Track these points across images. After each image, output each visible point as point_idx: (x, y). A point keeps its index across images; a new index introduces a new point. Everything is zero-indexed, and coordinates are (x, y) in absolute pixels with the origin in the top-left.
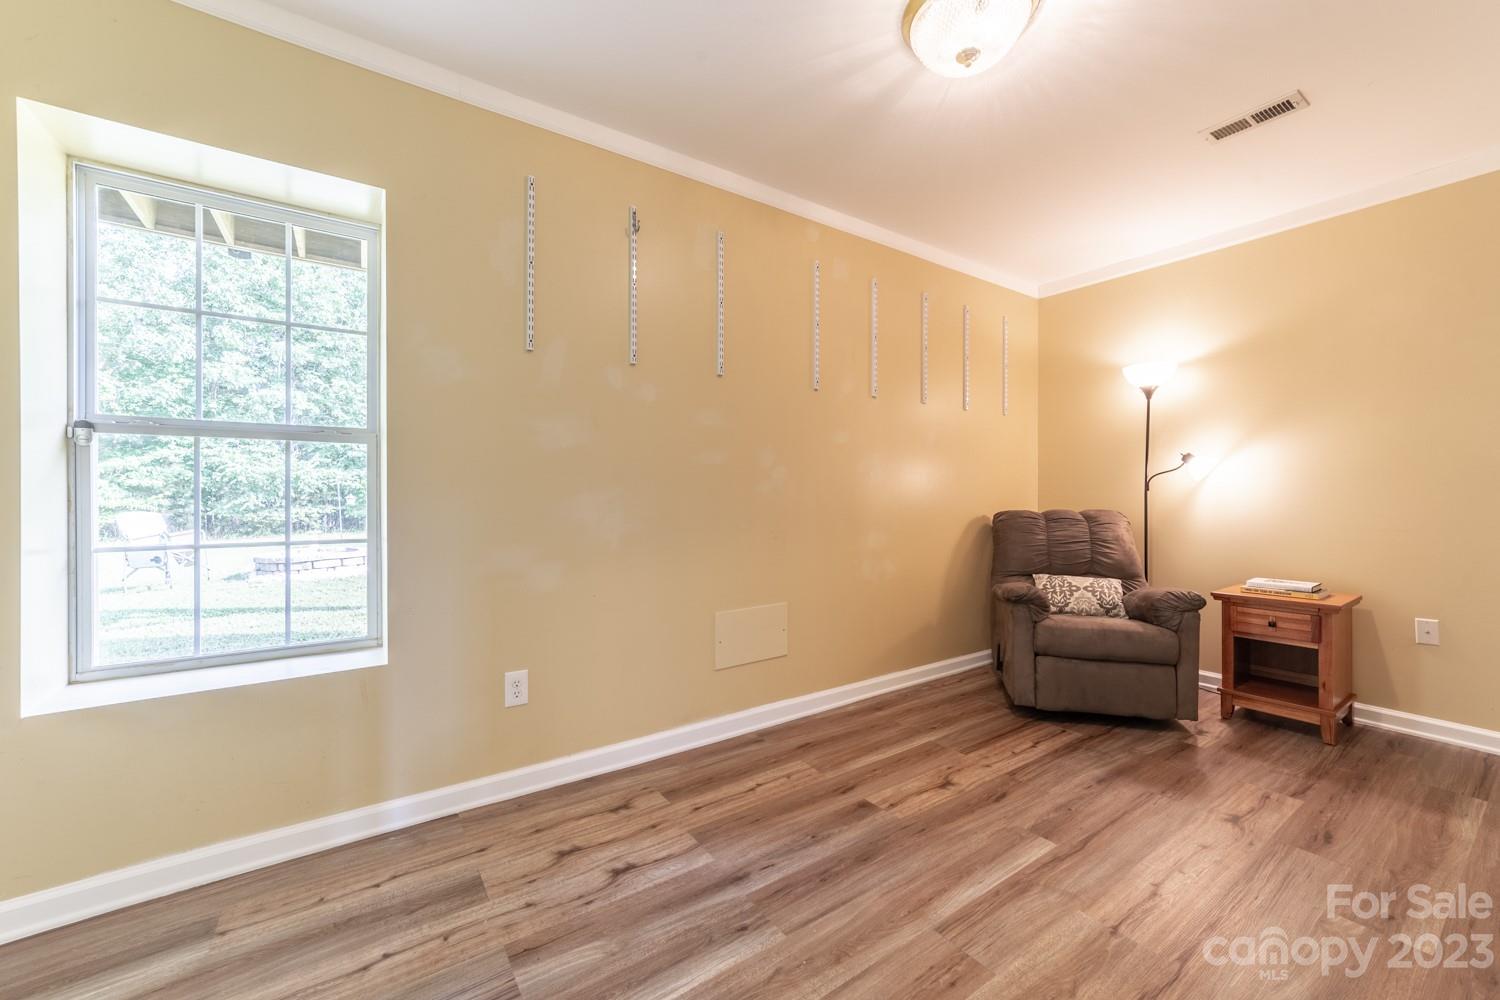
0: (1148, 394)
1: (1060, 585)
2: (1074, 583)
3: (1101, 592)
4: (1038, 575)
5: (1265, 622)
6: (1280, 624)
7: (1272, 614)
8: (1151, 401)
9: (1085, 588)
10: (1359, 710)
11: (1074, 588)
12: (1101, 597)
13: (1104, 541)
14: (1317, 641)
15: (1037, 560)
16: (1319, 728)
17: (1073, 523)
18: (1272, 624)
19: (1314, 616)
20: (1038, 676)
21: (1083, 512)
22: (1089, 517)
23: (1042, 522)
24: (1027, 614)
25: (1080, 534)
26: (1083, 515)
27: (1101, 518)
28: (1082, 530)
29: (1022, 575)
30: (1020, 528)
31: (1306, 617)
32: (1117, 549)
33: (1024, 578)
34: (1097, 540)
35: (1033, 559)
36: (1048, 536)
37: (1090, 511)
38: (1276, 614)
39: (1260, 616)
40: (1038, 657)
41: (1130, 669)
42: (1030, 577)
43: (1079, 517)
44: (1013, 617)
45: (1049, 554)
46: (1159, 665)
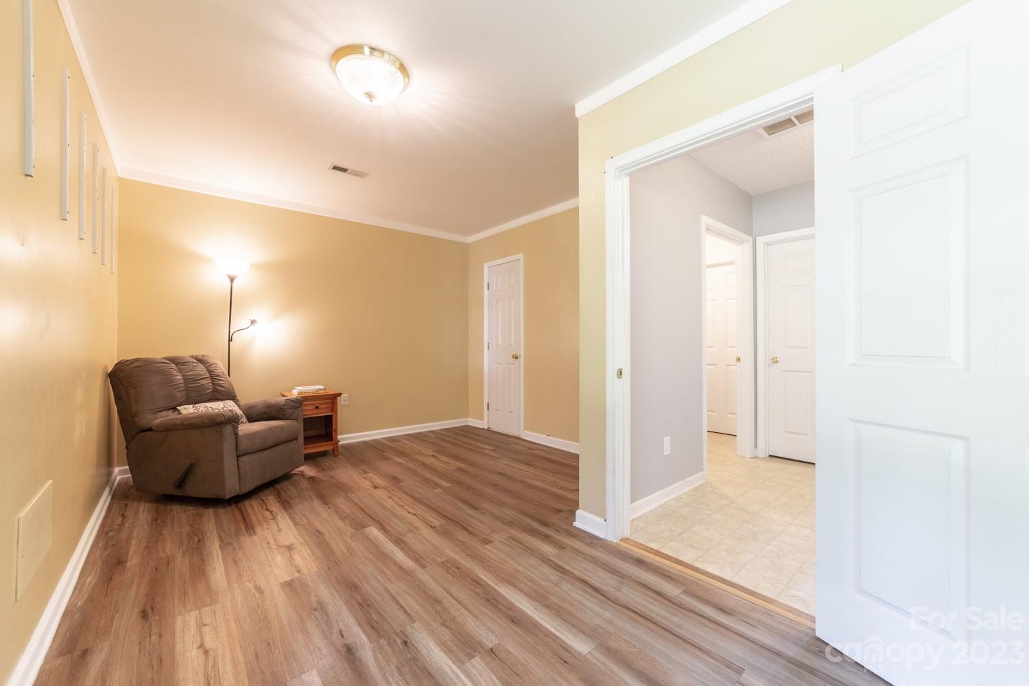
0: (232, 280)
1: (205, 411)
2: (214, 408)
3: (233, 409)
4: (183, 407)
5: (314, 407)
6: (320, 407)
7: (317, 403)
8: (233, 284)
10: (341, 438)
12: (234, 411)
13: (218, 376)
14: (332, 411)
15: (179, 395)
16: (333, 450)
17: (195, 365)
18: (317, 408)
19: (332, 399)
20: (241, 471)
21: (192, 357)
22: (200, 360)
23: (174, 366)
24: (232, 430)
25: (201, 373)
26: (195, 359)
27: (209, 361)
28: (201, 369)
29: (169, 410)
30: (160, 372)
31: (329, 401)
32: (225, 380)
33: (170, 411)
34: (213, 376)
35: (176, 395)
36: (183, 376)
37: (197, 356)
38: (318, 402)
39: (312, 404)
40: (239, 458)
41: (282, 448)
42: (174, 409)
43: (195, 361)
44: (222, 435)
45: (187, 390)
46: (292, 440)
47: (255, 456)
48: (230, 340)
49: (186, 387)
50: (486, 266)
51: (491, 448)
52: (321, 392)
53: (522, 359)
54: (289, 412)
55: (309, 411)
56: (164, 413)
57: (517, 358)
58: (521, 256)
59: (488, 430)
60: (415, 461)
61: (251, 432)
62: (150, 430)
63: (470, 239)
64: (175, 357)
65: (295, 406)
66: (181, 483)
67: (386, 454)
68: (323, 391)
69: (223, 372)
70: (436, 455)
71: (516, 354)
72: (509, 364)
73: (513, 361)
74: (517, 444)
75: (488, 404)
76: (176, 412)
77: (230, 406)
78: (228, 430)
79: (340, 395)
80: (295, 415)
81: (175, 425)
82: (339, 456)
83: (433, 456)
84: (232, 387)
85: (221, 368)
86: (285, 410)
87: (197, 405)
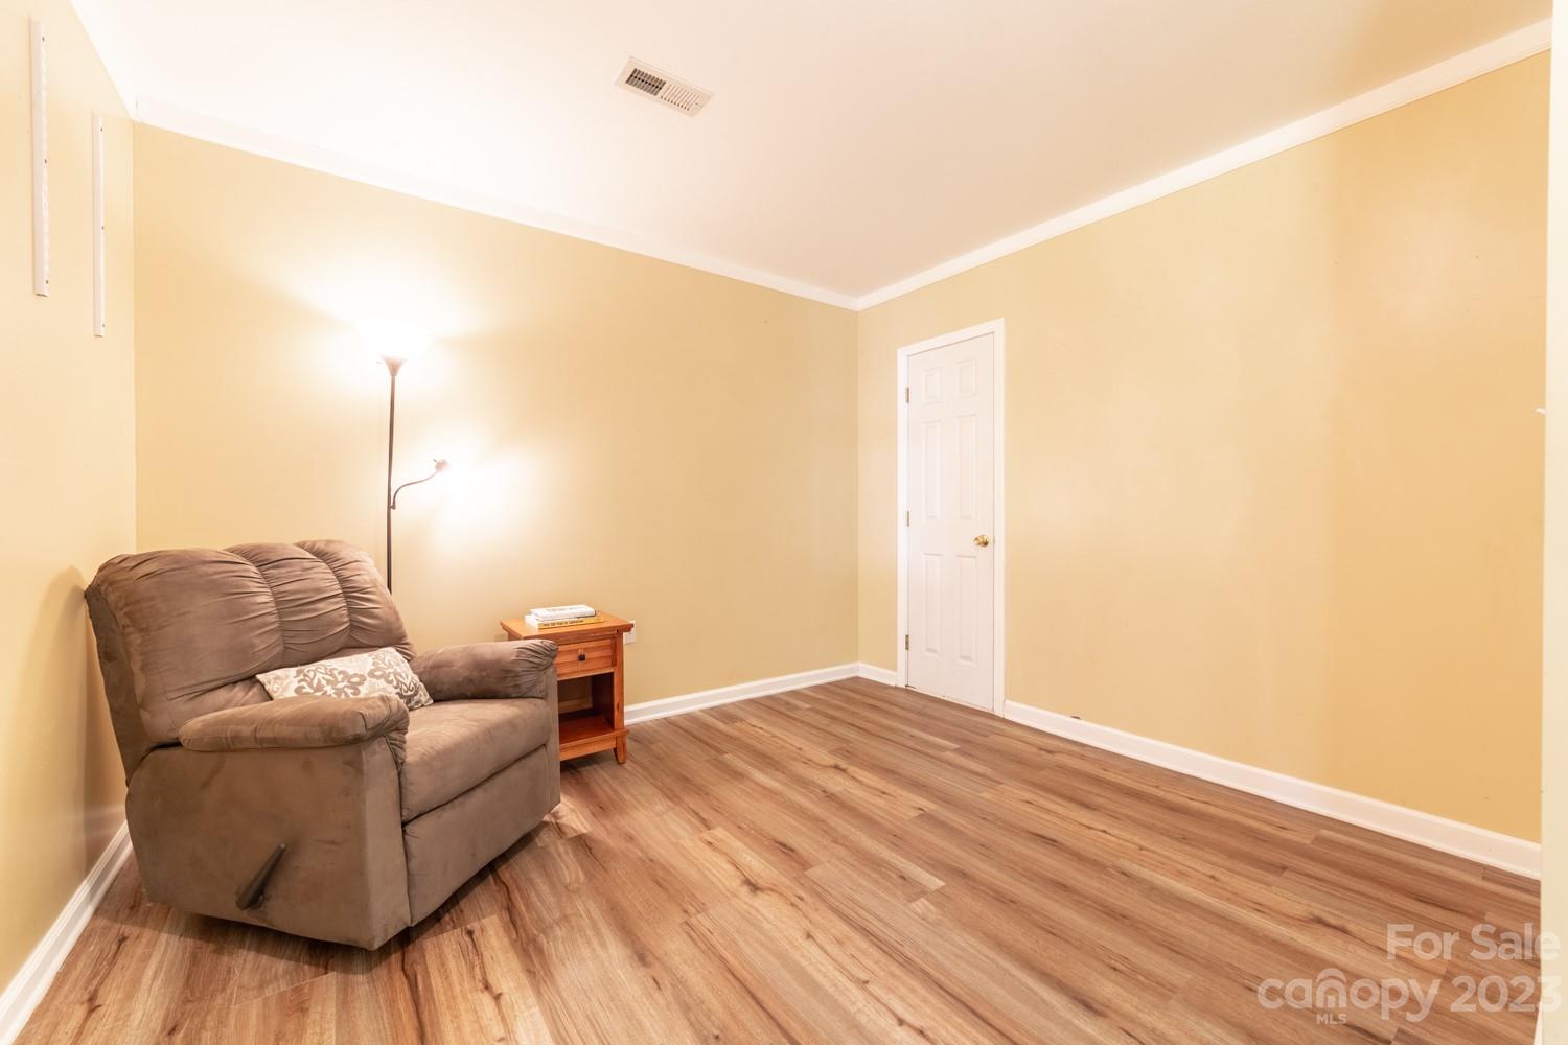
0: (394, 369)
1: (328, 682)
2: (351, 672)
3: (395, 675)
4: (271, 674)
6: (586, 656)
7: (581, 647)
8: (398, 378)
9: (372, 674)
11: (356, 680)
12: (398, 682)
13: (361, 591)
14: (614, 664)
15: (264, 643)
16: (615, 750)
17: (307, 564)
18: (582, 658)
19: (613, 637)
20: (414, 864)
21: (302, 545)
22: (321, 555)
23: (252, 569)
24: (388, 754)
25: (322, 584)
26: (310, 550)
27: (342, 554)
28: (322, 577)
29: (235, 683)
30: (215, 587)
31: (609, 641)
32: (380, 601)
33: (238, 688)
34: (351, 592)
35: (252, 646)
36: (274, 594)
37: (314, 543)
38: (583, 645)
39: (569, 652)
40: (408, 828)
41: (515, 774)
42: (251, 679)
43: (309, 555)
44: (359, 772)
45: (283, 628)
46: (536, 750)
47: (449, 815)
48: (391, 506)
49: (282, 622)
50: (902, 355)
51: (956, 746)
52: (586, 621)
53: (999, 549)
54: (526, 680)
55: (570, 668)
56: (222, 695)
57: (986, 544)
58: (998, 325)
59: (908, 690)
60: (804, 783)
61: (439, 747)
62: (177, 744)
63: (861, 303)
64: (259, 547)
65: (540, 664)
66: (256, 897)
67: (728, 757)
68: (592, 620)
69: (375, 584)
70: (843, 765)
71: (982, 536)
72: (960, 556)
73: (973, 548)
74: (1001, 733)
75: (907, 637)
76: (256, 689)
77: (390, 666)
78: (377, 756)
79: (628, 628)
80: (542, 686)
81: (236, 738)
82: (628, 765)
83: (836, 767)
84: (396, 613)
85: (370, 571)
86: (517, 675)
87: (307, 668)
